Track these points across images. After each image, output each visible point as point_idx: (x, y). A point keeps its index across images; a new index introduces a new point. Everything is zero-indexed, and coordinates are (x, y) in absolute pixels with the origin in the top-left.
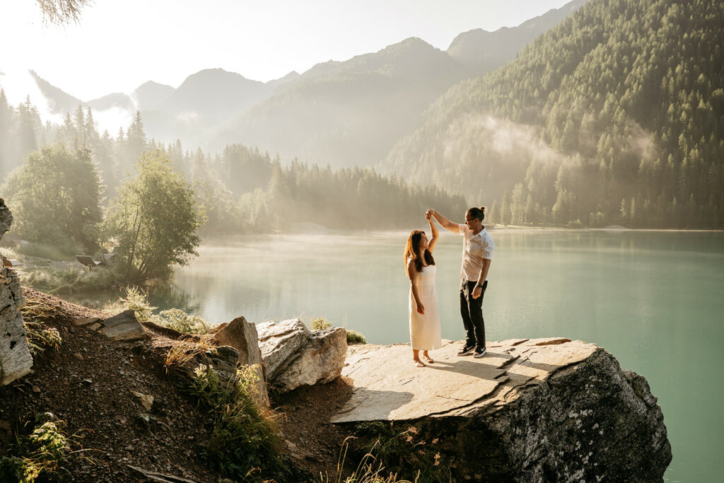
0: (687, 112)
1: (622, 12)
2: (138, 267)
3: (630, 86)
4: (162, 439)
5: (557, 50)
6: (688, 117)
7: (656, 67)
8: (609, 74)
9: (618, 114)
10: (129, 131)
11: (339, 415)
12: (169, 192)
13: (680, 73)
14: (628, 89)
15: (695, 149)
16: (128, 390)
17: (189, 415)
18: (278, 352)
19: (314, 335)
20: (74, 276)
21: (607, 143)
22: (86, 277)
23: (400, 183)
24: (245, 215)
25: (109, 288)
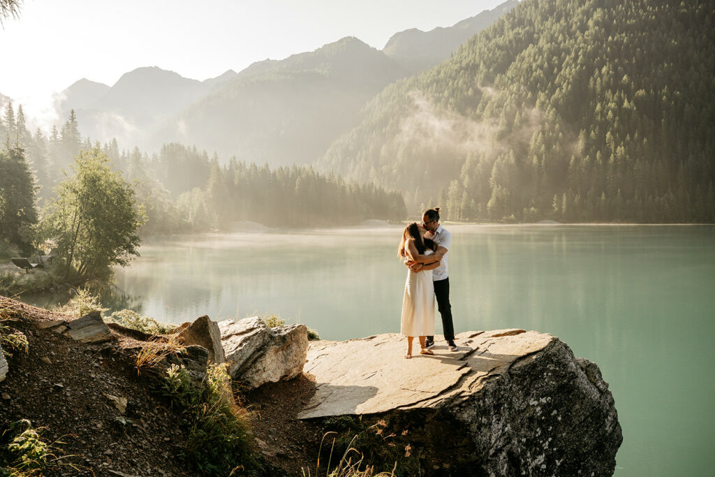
0: (614, 111)
1: (552, 14)
2: (78, 269)
3: (560, 86)
4: (139, 442)
5: (489, 50)
6: (615, 116)
7: (584, 68)
8: (540, 74)
9: (549, 112)
10: (63, 130)
11: (305, 412)
12: (109, 192)
13: (606, 73)
14: (558, 89)
15: (621, 147)
16: (101, 393)
17: (163, 417)
18: (241, 350)
19: (276, 333)
20: (10, 279)
21: (539, 141)
22: (23, 280)
23: (337, 181)
24: (184, 215)
25: (47, 290)
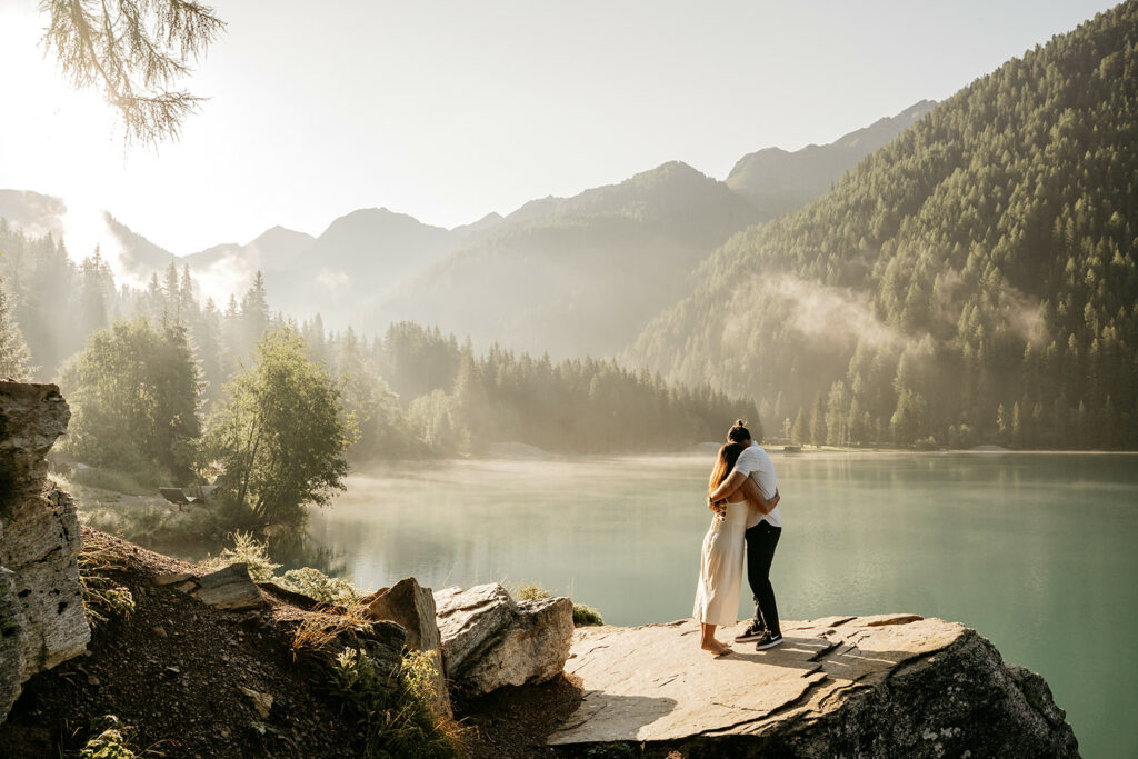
0: (1096, 270)
1: (990, 121)
2: (254, 507)
3: (1006, 232)
5: (891, 178)
6: (1098, 277)
7: (1045, 202)
8: (973, 214)
9: (988, 274)
10: (245, 301)
11: (561, 734)
12: (303, 393)
13: (1081, 210)
14: (1003, 237)
16: (234, 685)
17: (328, 728)
18: (466, 634)
19: (523, 609)
20: (156, 518)
21: (973, 318)
22: (174, 520)
23: (654, 381)
24: (418, 431)
25: (207, 538)
